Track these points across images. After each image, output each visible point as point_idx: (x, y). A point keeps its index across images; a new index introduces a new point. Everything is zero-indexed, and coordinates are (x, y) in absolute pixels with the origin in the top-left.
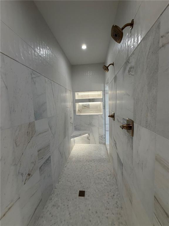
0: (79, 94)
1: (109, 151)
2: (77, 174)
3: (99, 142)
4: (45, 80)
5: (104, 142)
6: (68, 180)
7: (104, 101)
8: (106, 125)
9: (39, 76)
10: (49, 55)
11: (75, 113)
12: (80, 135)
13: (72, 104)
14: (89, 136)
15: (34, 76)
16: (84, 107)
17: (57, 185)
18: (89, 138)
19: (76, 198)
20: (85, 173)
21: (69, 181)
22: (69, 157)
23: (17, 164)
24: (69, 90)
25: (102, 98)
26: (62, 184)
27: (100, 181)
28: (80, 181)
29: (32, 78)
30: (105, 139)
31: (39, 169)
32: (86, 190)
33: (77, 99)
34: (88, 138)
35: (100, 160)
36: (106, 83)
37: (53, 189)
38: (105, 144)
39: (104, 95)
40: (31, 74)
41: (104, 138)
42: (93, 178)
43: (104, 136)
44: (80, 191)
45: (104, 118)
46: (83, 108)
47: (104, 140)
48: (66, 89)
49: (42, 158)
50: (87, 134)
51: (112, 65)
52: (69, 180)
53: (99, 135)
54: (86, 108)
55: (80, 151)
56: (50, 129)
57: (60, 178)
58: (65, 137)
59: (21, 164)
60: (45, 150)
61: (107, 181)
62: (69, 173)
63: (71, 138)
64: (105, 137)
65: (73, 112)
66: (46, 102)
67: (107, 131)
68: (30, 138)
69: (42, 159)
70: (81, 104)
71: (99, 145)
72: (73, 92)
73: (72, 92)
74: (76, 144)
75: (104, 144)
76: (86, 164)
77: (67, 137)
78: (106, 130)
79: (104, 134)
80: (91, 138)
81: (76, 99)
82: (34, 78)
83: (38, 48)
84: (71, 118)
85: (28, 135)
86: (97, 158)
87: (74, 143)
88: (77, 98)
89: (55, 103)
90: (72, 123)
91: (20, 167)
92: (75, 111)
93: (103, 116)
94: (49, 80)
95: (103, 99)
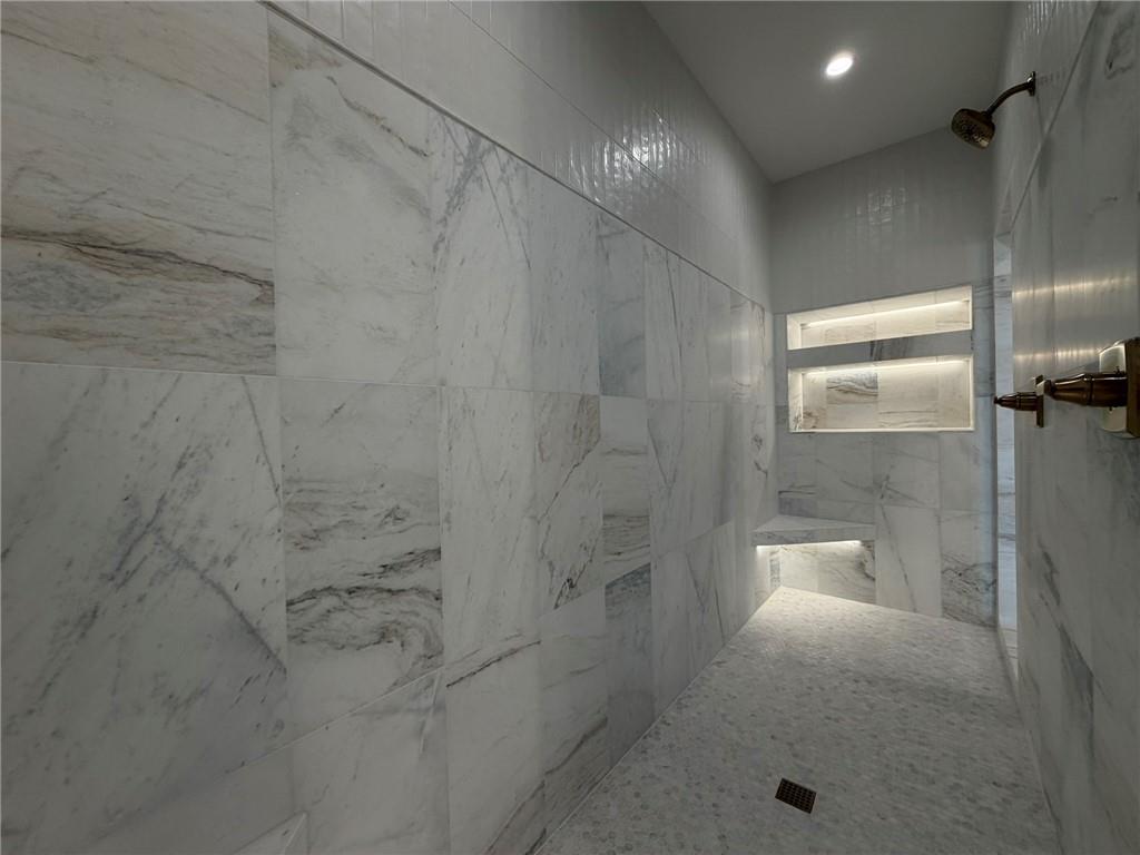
0: (811, 324)
1: (1015, 663)
2: (775, 710)
3: (943, 603)
4: (645, 248)
5: (986, 610)
6: (723, 716)
7: (981, 348)
8: (1000, 499)
9: (623, 232)
10: (678, 161)
11: (786, 420)
12: (810, 537)
13: (770, 373)
14: (867, 553)
15: (605, 230)
16: (839, 395)
17: (673, 714)
18: (868, 566)
19: (761, 799)
20: (827, 721)
21: (730, 723)
22: (742, 631)
23: (539, 518)
24: (753, 303)
25: (971, 328)
26: (694, 718)
27: (920, 787)
28: (791, 744)
29: (600, 237)
30: (995, 592)
31: (603, 587)
32: (819, 792)
33: (800, 347)
34: (861, 566)
35: (942, 696)
36: (998, 230)
37: (653, 721)
38: (992, 624)
39: (986, 308)
40: (597, 225)
41: (981, 586)
42: (875, 757)
43: (988, 576)
44: (785, 783)
45: (985, 452)
46: (831, 401)
47: (989, 595)
48: (735, 295)
49: (619, 553)
50: (858, 542)
51: (1025, 93)
52: (729, 718)
53: (944, 557)
54: (852, 397)
55: (807, 621)
56: (652, 450)
57: (690, 696)
58: (722, 519)
59: (549, 527)
60: (632, 527)
61: (981, 808)
62: (734, 694)
63: (755, 545)
64: (995, 582)
65: (769, 414)
66: (643, 337)
67: (1003, 537)
68: (582, 453)
69: (616, 557)
70: (821, 375)
71: (938, 621)
72: (774, 314)
73: (768, 316)
74: (782, 589)
75: (983, 624)
76: (837, 684)
77: (731, 525)
78: (1000, 531)
79: (986, 558)
80: (883, 567)
81: (790, 348)
82: (606, 236)
83: (626, 128)
84: (758, 441)
85: (574, 437)
86: (916, 679)
87: (776, 580)
88: (796, 341)
89: (680, 347)
90: (763, 468)
91: (547, 534)
92: (782, 412)
93: (981, 442)
94: (657, 250)
95: (981, 336)
